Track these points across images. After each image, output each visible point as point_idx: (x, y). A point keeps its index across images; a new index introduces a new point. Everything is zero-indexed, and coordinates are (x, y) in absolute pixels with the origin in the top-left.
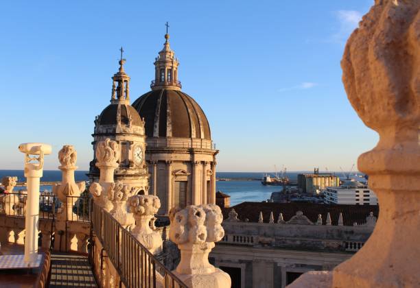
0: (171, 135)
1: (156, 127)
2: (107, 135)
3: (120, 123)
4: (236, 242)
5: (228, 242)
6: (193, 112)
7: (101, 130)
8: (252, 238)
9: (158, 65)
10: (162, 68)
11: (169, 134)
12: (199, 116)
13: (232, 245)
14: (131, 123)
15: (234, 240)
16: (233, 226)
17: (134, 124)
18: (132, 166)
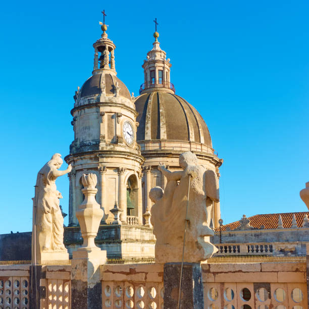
0: (165, 137)
1: (148, 128)
2: (89, 106)
3: (104, 92)
4: (251, 253)
5: (240, 254)
6: (190, 113)
7: (82, 102)
8: (271, 247)
9: (147, 66)
10: (152, 69)
11: (163, 135)
12: (197, 118)
13: (247, 256)
14: (118, 91)
15: (249, 251)
16: (246, 235)
17: (122, 94)
18: (121, 142)
